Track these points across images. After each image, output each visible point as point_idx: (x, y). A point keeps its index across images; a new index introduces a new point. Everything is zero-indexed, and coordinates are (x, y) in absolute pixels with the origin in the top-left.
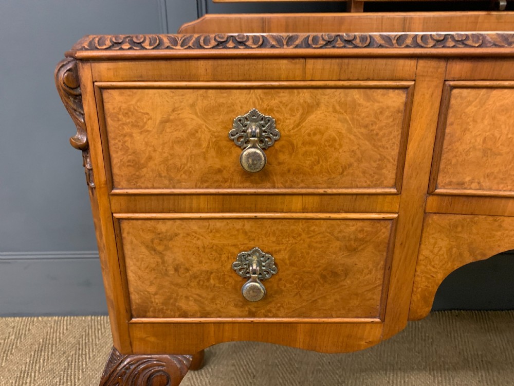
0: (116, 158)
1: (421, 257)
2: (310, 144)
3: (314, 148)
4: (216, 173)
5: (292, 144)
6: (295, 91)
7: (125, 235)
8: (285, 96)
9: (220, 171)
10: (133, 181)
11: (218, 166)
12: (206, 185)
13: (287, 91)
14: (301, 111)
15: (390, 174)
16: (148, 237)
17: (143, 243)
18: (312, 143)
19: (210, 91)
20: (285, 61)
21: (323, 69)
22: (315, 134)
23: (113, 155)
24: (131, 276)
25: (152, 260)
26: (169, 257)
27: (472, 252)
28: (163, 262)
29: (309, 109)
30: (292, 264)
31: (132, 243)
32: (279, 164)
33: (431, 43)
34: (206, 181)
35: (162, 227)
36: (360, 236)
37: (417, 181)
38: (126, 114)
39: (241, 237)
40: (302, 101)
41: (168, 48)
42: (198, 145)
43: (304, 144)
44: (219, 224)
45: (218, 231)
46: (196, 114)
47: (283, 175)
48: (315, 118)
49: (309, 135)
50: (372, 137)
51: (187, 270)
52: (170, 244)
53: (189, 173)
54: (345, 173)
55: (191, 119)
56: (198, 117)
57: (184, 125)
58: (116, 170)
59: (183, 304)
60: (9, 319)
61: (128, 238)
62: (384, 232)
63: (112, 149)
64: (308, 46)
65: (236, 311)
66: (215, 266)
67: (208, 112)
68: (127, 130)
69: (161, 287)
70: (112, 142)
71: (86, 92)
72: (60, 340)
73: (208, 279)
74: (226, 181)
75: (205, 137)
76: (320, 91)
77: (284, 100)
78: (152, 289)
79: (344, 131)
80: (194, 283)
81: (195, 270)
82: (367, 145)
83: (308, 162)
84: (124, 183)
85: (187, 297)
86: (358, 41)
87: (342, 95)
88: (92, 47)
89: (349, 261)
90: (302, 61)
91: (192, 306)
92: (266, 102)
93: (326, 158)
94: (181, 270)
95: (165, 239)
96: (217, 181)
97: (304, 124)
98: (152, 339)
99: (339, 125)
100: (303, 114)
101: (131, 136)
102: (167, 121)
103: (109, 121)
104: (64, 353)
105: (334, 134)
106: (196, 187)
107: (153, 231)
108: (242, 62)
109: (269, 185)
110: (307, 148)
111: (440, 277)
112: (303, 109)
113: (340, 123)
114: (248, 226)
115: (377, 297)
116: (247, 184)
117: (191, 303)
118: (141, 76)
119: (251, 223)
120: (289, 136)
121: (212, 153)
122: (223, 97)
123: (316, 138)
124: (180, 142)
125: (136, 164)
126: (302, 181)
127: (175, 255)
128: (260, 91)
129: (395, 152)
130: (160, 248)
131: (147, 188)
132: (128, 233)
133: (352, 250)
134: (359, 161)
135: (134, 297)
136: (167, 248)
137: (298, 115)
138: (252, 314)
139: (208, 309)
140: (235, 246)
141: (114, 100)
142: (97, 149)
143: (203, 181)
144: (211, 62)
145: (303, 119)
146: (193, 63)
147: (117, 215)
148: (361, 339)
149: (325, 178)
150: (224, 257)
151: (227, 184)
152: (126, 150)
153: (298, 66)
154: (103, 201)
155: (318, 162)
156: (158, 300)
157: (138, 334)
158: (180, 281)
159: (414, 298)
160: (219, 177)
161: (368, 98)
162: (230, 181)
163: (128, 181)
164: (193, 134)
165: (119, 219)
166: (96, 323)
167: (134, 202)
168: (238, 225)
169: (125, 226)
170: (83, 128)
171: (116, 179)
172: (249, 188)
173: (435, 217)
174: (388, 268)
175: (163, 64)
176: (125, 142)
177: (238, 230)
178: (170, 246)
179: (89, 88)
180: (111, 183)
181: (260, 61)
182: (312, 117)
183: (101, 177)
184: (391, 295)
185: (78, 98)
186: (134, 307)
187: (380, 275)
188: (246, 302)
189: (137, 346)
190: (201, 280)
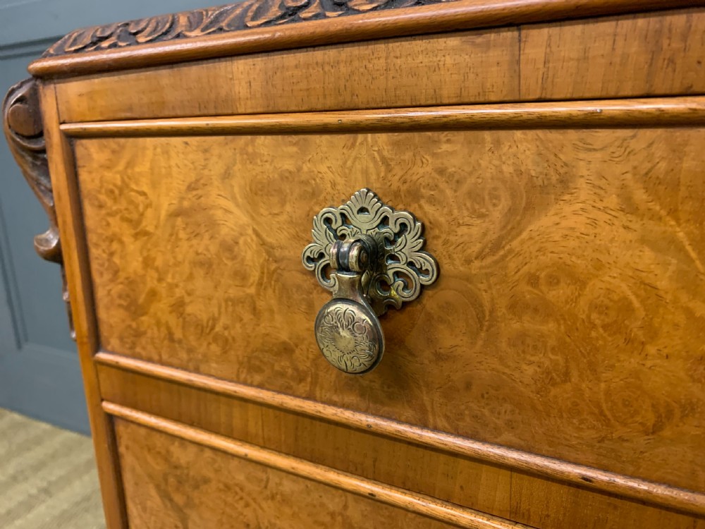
0: (101, 286)
2: (536, 310)
3: (552, 325)
4: (278, 354)
5: (476, 303)
6: (487, 135)
7: (122, 449)
9: (286, 350)
10: (128, 339)
11: (282, 336)
12: (258, 378)
13: (461, 136)
14: (504, 203)
16: (158, 467)
17: (150, 476)
18: (543, 310)
19: (261, 139)
20: (453, 42)
21: (585, 58)
22: (553, 281)
23: (97, 280)
25: (168, 519)
29: (533, 195)
31: (133, 470)
32: (439, 357)
34: (259, 370)
35: (183, 456)
38: (111, 194)
40: (508, 169)
41: (178, 36)
42: (240, 276)
43: (516, 307)
44: (288, 486)
45: (285, 500)
46: (234, 198)
47: (449, 392)
48: (553, 226)
49: (533, 280)
52: (197, 497)
53: (224, 342)
54: (667, 433)
55: (225, 211)
56: (237, 205)
57: (213, 224)
61: (127, 457)
63: (94, 266)
67: (257, 195)
68: (114, 227)
70: (93, 253)
71: (51, 146)
74: (301, 378)
75: (254, 257)
76: (572, 135)
77: (453, 164)
79: (663, 284)
83: (530, 370)
84: (115, 342)
87: (660, 150)
90: (508, 35)
92: (398, 172)
93: (592, 367)
95: (187, 482)
96: (282, 374)
97: (515, 243)
99: (647, 257)
100: (512, 211)
101: (121, 241)
102: (179, 212)
103: (87, 207)
105: (625, 289)
106: (238, 381)
107: (167, 457)
108: (331, 53)
109: (409, 413)
110: (529, 324)
112: (514, 195)
113: (648, 254)
114: (355, 511)
116: (351, 398)
118: (130, 109)
119: (364, 506)
120: (468, 279)
121: (270, 299)
122: (289, 155)
123: (559, 294)
124: (206, 265)
125: (132, 305)
126: (511, 425)
128: (382, 138)
130: (179, 499)
131: (149, 360)
132: (127, 448)
136: (190, 503)
137: (497, 214)
141: (91, 162)
142: (73, 263)
144: (259, 62)
145: (512, 226)
146: (223, 67)
147: (108, 406)
149: (589, 434)
151: (303, 388)
152: (114, 271)
153: (494, 55)
155: (566, 376)
160: (285, 364)
162: (309, 379)
163: (121, 338)
164: (230, 247)
165: (111, 415)
167: (133, 385)
168: (332, 502)
169: (121, 431)
172: (356, 409)
175: (164, 75)
176: (112, 254)
177: (332, 515)
178: (197, 501)
179: (56, 137)
181: (381, 47)
182: (543, 223)
185: (39, 157)
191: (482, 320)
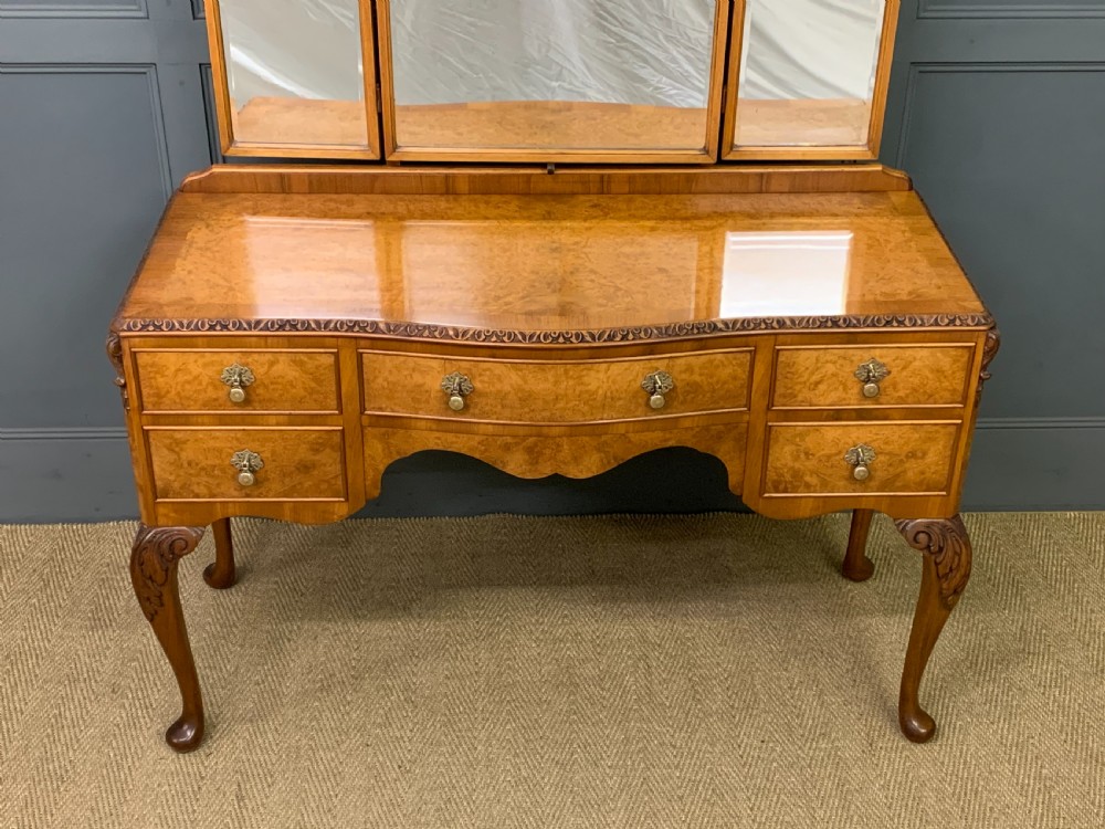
0: (145, 391)
1: (366, 455)
2: (276, 383)
3: (279, 386)
4: (214, 401)
5: (265, 384)
7: (151, 440)
8: (256, 357)
9: (216, 400)
10: (156, 405)
11: (214, 396)
12: (207, 408)
13: (257, 354)
14: (267, 365)
15: (334, 403)
16: (168, 441)
17: (165, 446)
19: (206, 354)
20: (254, 338)
21: (278, 342)
22: (279, 378)
23: (143, 390)
24: (156, 468)
25: (173, 457)
26: (183, 455)
27: (398, 453)
28: (180, 459)
29: (272, 364)
30: (274, 461)
31: (156, 446)
32: (255, 397)
33: (345, 327)
34: (207, 406)
35: (177, 436)
36: (320, 441)
37: (351, 407)
38: (151, 366)
39: (235, 442)
40: (267, 360)
41: (178, 330)
42: (200, 384)
43: (272, 383)
44: (218, 434)
45: (218, 437)
46: (198, 366)
47: (260, 402)
48: (277, 368)
49: (275, 378)
50: (317, 380)
51: (197, 464)
52: (185, 446)
53: (196, 401)
54: (302, 402)
55: (195, 369)
56: (200, 368)
57: (190, 373)
58: (145, 399)
59: (196, 489)
61: (153, 443)
62: (337, 439)
63: (143, 386)
64: (268, 329)
65: (236, 493)
66: (218, 462)
67: (205, 365)
68: (152, 375)
69: (178, 476)
70: (142, 383)
71: (125, 355)
72: (23, 556)
73: (213, 471)
74: (220, 406)
75: (205, 380)
76: (278, 354)
77: (256, 359)
78: (172, 478)
79: (297, 377)
80: (203, 473)
81: (203, 464)
82: (313, 385)
83: (276, 395)
84: (150, 407)
85: (198, 484)
86: (299, 326)
87: (293, 356)
88: (129, 330)
89: (317, 458)
90: (264, 338)
91: (203, 490)
92: (244, 360)
93: (288, 392)
94: (193, 464)
95: (180, 443)
96: (214, 406)
97: (270, 372)
98: (172, 515)
99: (294, 373)
100: (269, 367)
101: (155, 378)
102: (179, 370)
103: (140, 369)
104: (35, 571)
105: (291, 379)
106: (200, 410)
107: (172, 438)
108: (226, 338)
109: (252, 409)
110: (275, 386)
111: (382, 468)
112: (269, 364)
114: (239, 435)
115: (340, 482)
116: (235, 408)
117: (202, 488)
118: (161, 346)
119: (242, 432)
120: (262, 379)
121: (210, 388)
122: (215, 357)
123: (280, 380)
124: (189, 382)
125: (158, 395)
126: (274, 407)
127: (188, 454)
128: (239, 354)
129: (333, 387)
130: (177, 449)
131: (166, 410)
132: (154, 439)
133: (317, 451)
134: (311, 394)
135: (158, 483)
136: (182, 450)
137: (266, 367)
138: (248, 496)
139: (214, 492)
140: (231, 448)
141: (143, 359)
142: (132, 385)
143: (205, 405)
144: (206, 338)
145: (269, 369)
146: (195, 339)
147: (145, 428)
148: (333, 513)
149: (290, 404)
150: (223, 456)
151: (220, 408)
152: (151, 387)
153: (262, 340)
154: (136, 418)
155: (283, 395)
156: (176, 485)
157: (161, 510)
158: (192, 472)
159: (368, 483)
160: (217, 403)
161: (310, 358)
162: (222, 406)
163: (154, 405)
164: (196, 378)
165: (148, 431)
166: (72, 534)
167: (156, 419)
168: (232, 435)
169: (151, 434)
170: (123, 374)
171: (145, 404)
172: (238, 410)
173: (369, 429)
174: (344, 462)
175: (176, 339)
176: (151, 382)
177: (232, 437)
178: (184, 448)
179: (127, 352)
180: (142, 407)
181: (238, 338)
182: (275, 368)
183: (134, 403)
184: (350, 481)
185: (120, 359)
186: (158, 490)
187: (339, 467)
188: (242, 487)
189: (161, 521)
190: (207, 471)
191: (266, 387)
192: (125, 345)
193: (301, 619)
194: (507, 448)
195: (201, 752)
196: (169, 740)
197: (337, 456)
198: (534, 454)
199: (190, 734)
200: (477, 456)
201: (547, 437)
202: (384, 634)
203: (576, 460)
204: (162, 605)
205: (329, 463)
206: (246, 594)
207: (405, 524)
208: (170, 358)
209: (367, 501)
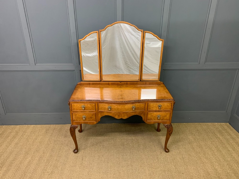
0: (72, 108)
1: (98, 116)
8: (86, 104)
10: (74, 110)
15: (95, 110)
24: (73, 118)
25: (75, 116)
27: (102, 116)
29: (88, 105)
30: (87, 117)
33: (96, 100)
35: (76, 114)
36: (93, 114)
37: (97, 110)
39: (83, 114)
41: (77, 101)
44: (81, 113)
47: (86, 110)
48: (88, 106)
50: (93, 107)
55: (78, 106)
60: (46, 125)
61: (73, 115)
62: (95, 114)
64: (87, 101)
66: (81, 117)
67: (80, 105)
72: (57, 128)
74: (81, 110)
75: (79, 107)
86: (91, 100)
88: (71, 101)
91: (79, 120)
95: (76, 115)
101: (74, 107)
102: (76, 106)
111: (100, 117)
115: (95, 119)
122: (81, 104)
125: (74, 109)
127: (77, 116)
129: (95, 108)
133: (93, 116)
134: (92, 109)
135: (73, 120)
138: (84, 121)
141: (72, 105)
143: (79, 110)
148: (94, 123)
149: (89, 110)
154: (71, 112)
156: (76, 120)
157: (74, 123)
159: (99, 119)
161: (92, 104)
167: (74, 112)
170: (70, 107)
172: (83, 111)
173: (99, 113)
183: (71, 110)
185: (70, 105)
187: (95, 117)
188: (84, 120)
189: (74, 124)
190: (79, 118)
191: (87, 108)
192: (70, 103)
193: (90, 136)
194: (115, 115)
195: (78, 153)
196: (74, 152)
197: (95, 116)
198: (119, 116)
199: (76, 151)
200: (112, 116)
201: (120, 114)
202: (100, 138)
203: (124, 116)
204: (73, 135)
205: (94, 116)
206: (83, 133)
207: (103, 124)
208: (75, 104)
209: (99, 122)
